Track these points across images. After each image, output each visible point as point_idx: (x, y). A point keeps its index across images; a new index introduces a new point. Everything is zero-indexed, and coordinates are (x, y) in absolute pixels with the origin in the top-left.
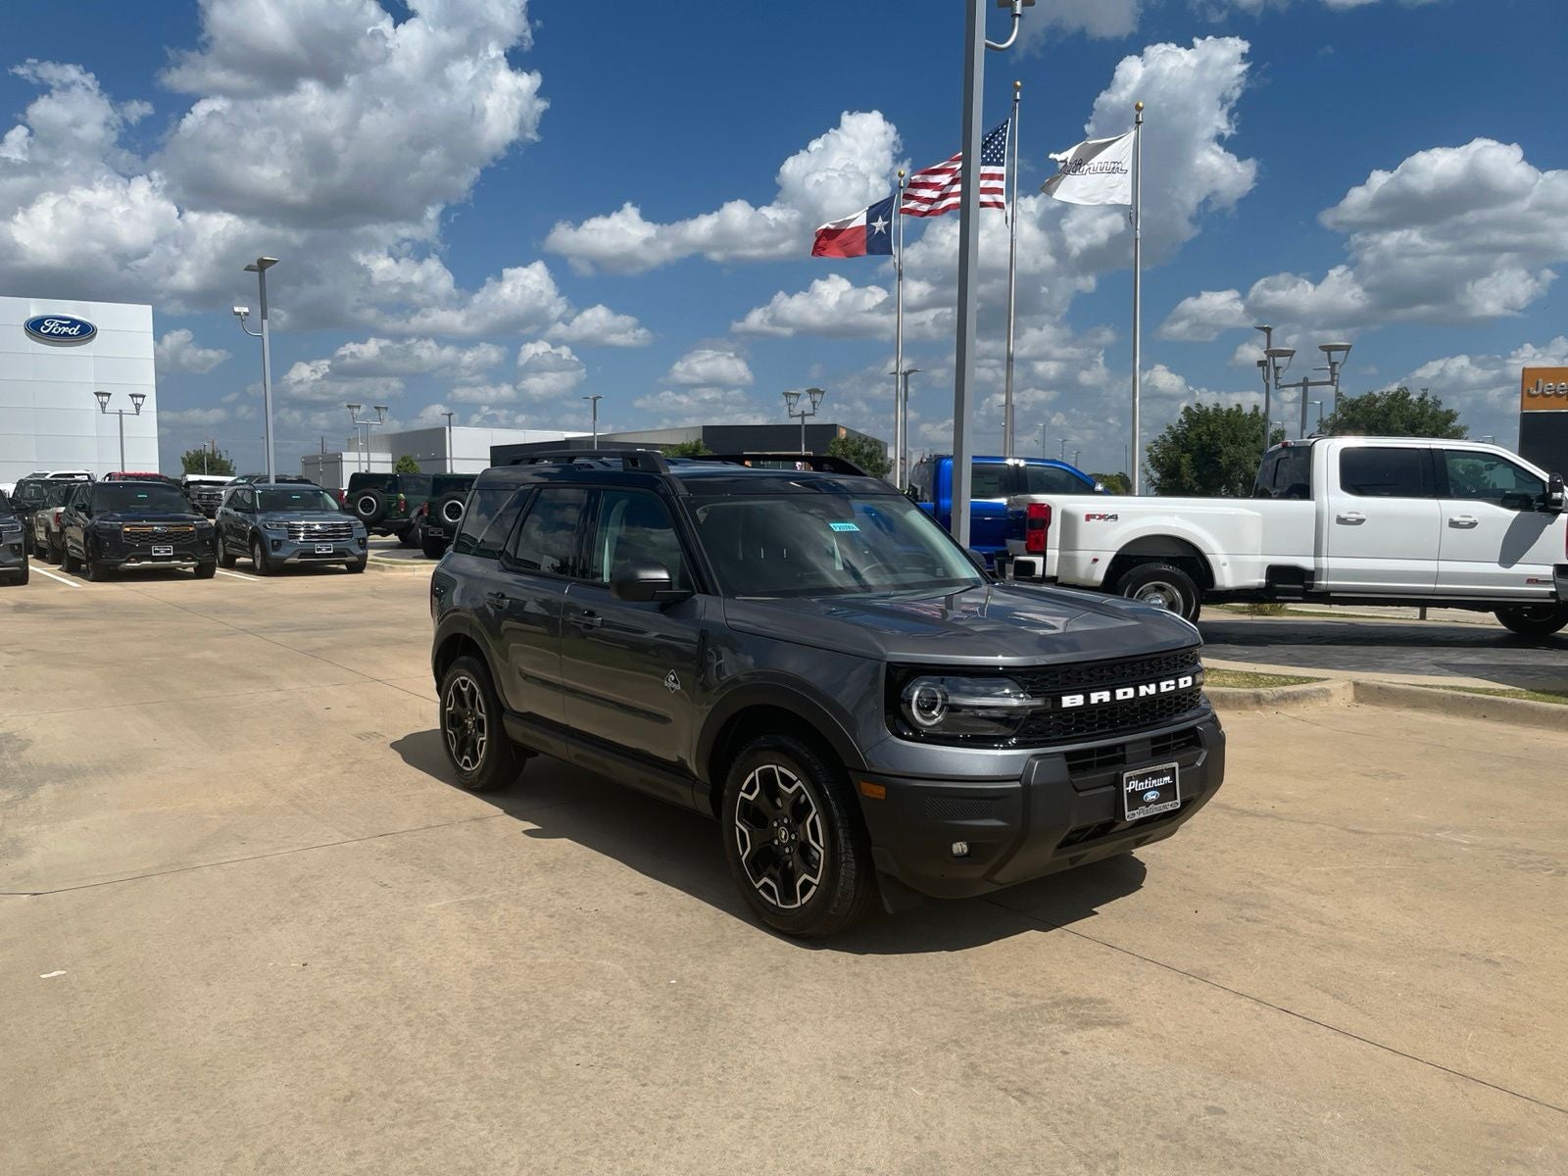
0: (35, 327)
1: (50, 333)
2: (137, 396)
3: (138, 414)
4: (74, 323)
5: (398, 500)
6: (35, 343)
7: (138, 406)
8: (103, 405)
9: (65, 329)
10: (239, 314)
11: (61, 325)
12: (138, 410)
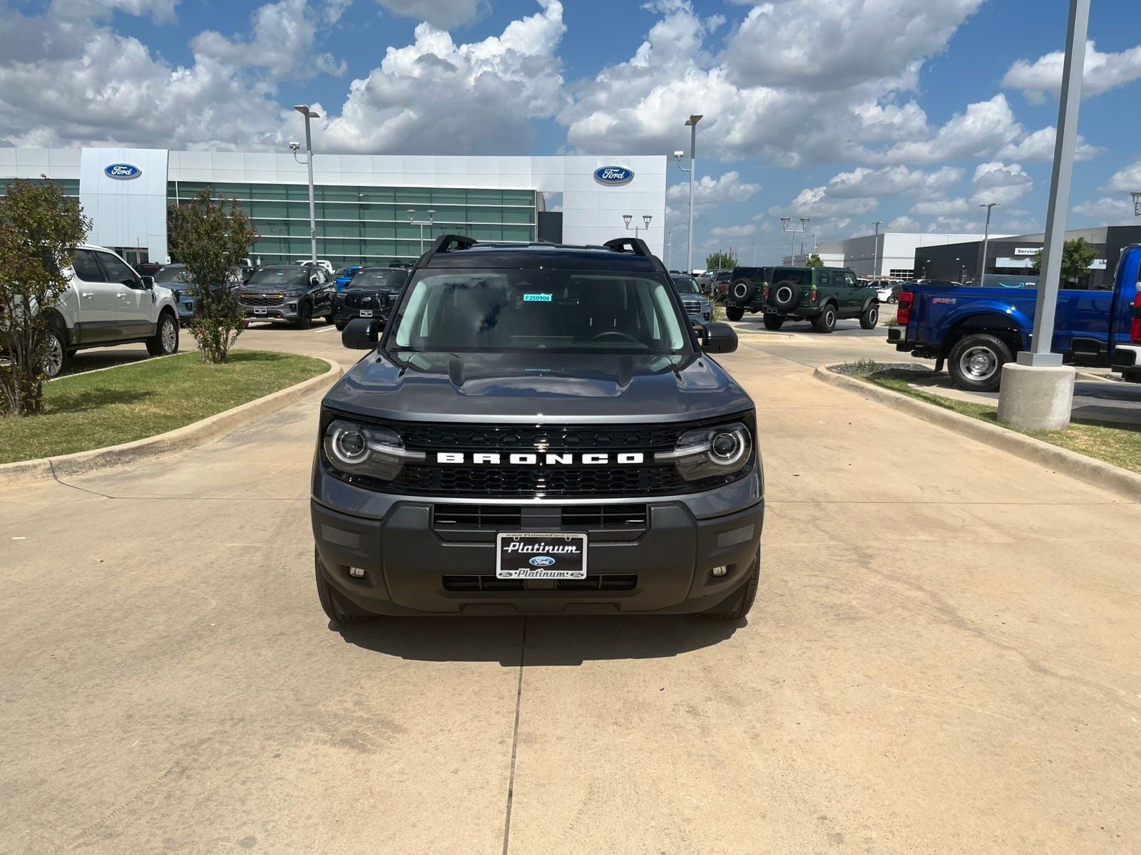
0: (600, 174)
1: (608, 178)
2: (647, 217)
3: (647, 229)
4: (621, 170)
5: (762, 287)
6: (599, 185)
7: (647, 224)
8: (627, 224)
9: (616, 175)
10: (677, 156)
11: (614, 173)
12: (647, 226)
